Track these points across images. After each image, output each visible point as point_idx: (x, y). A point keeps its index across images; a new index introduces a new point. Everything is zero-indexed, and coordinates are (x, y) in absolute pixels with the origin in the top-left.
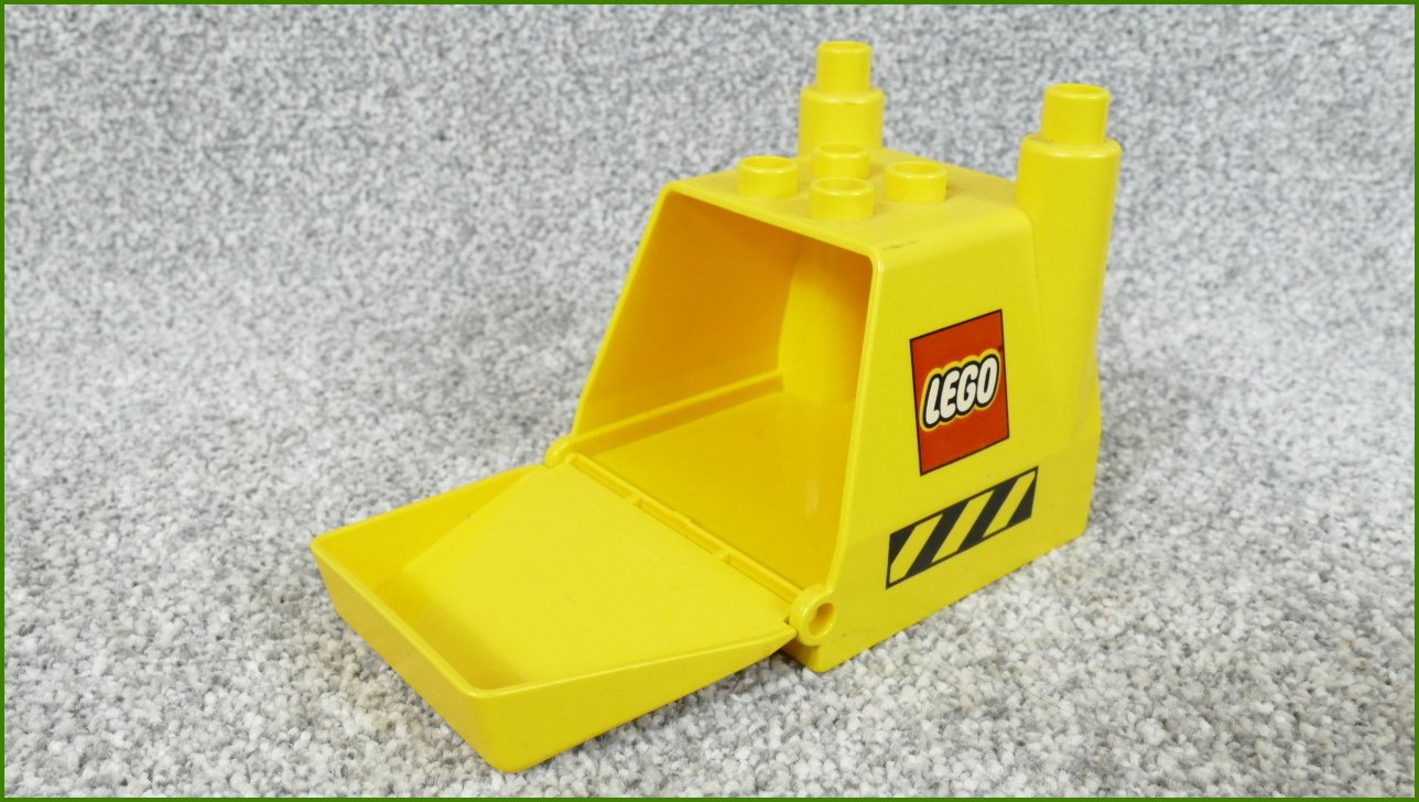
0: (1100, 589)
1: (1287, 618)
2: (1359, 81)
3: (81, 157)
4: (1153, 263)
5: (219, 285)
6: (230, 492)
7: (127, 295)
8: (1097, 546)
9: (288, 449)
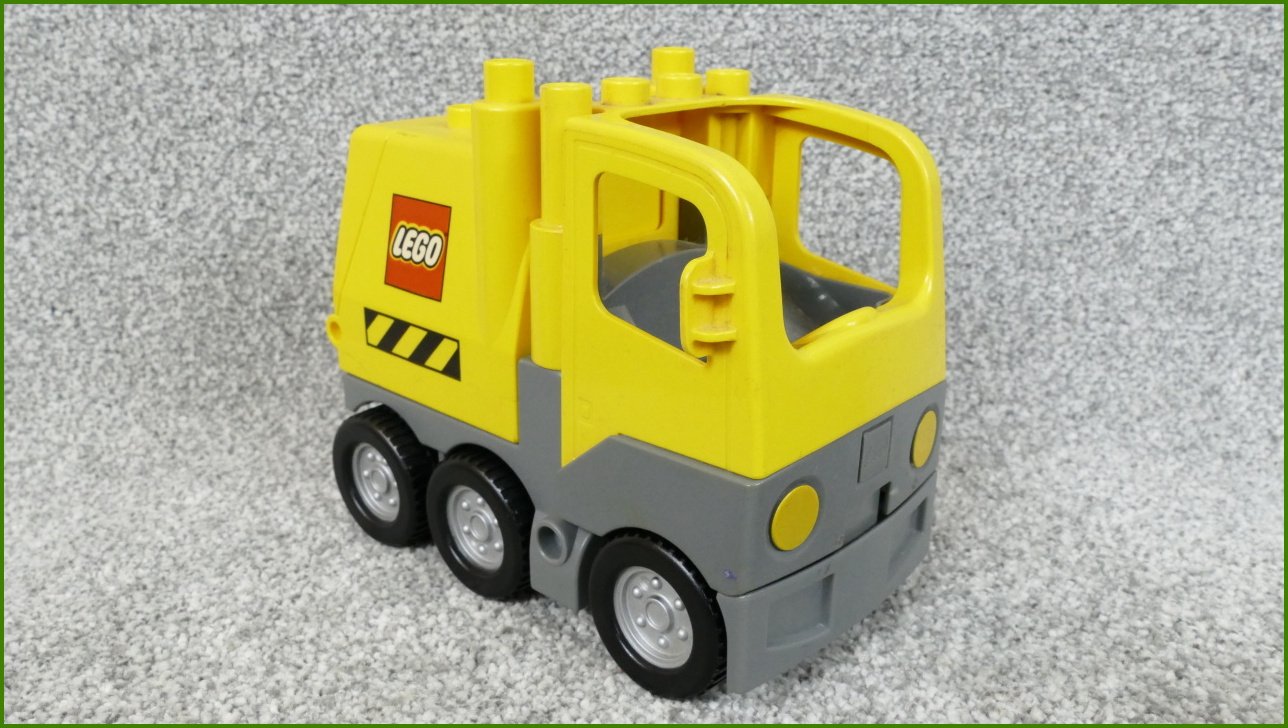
0: (993, 686)
1: (1149, 711)
2: (1190, 251)
3: (165, 316)
4: (1029, 398)
5: (271, 419)
6: (278, 598)
7: (198, 427)
8: (990, 647)
9: (326, 560)
